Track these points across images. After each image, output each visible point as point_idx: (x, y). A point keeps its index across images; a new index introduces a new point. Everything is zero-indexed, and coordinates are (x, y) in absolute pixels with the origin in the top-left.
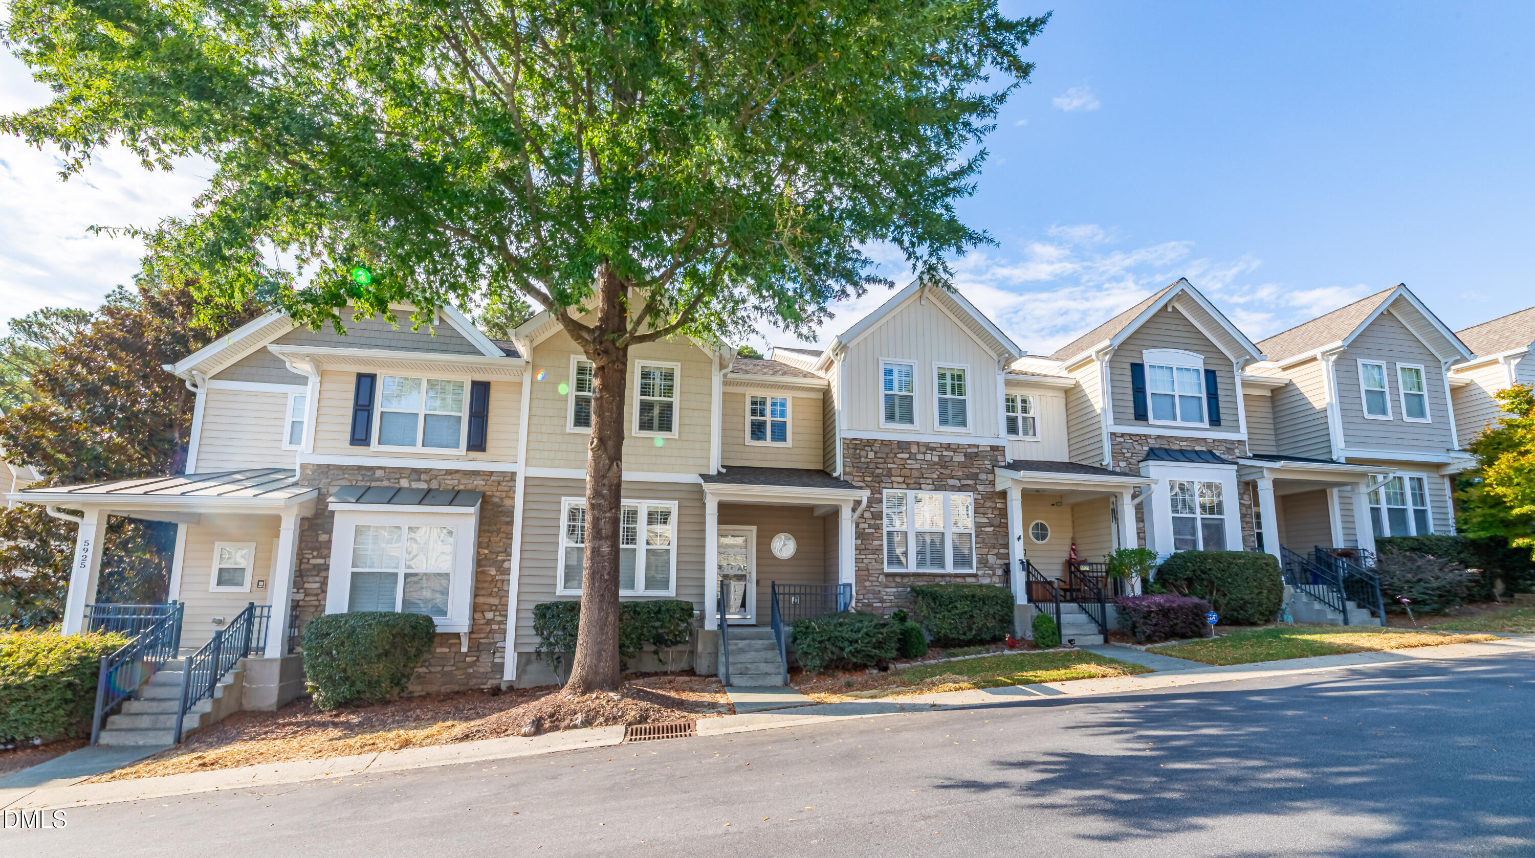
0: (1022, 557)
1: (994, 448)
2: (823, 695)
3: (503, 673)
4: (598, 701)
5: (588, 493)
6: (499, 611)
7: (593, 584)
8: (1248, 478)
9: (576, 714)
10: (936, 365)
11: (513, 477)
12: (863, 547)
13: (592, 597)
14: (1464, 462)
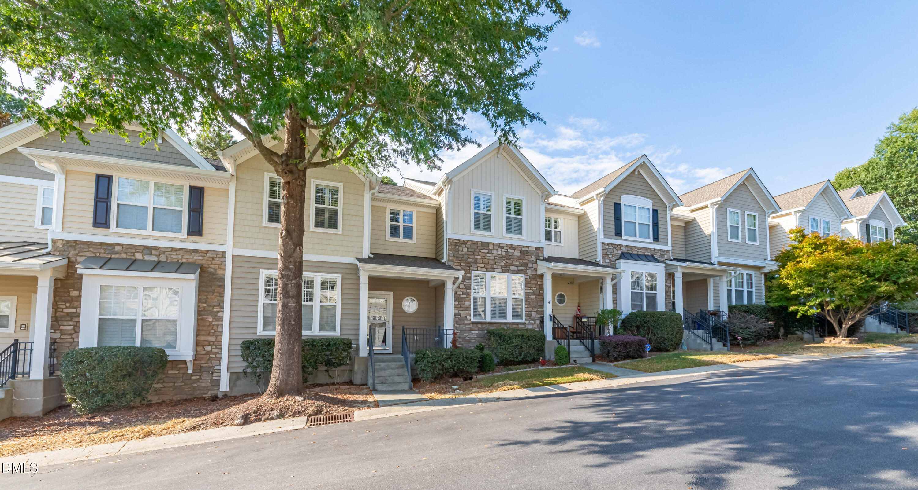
0: (551, 313)
1: (537, 249)
2: (433, 394)
3: (220, 385)
4: (288, 402)
5: (279, 267)
6: (216, 345)
7: (284, 327)
8: (670, 271)
9: (272, 410)
10: (506, 196)
11: (224, 254)
12: (459, 306)
13: (283, 335)
14: (772, 266)
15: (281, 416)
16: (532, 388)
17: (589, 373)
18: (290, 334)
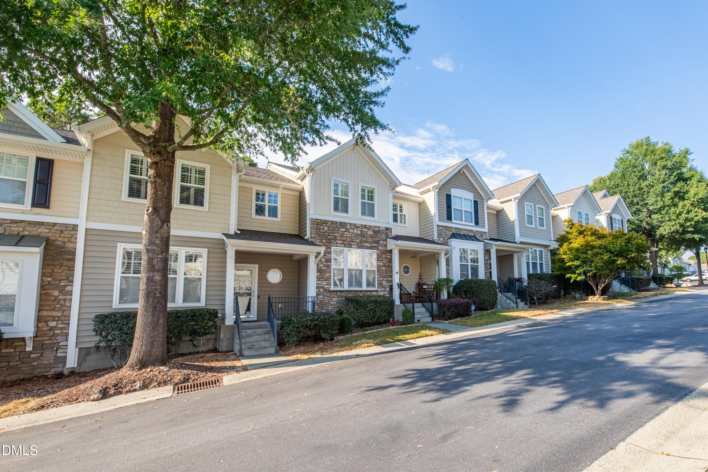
0: (398, 282)
1: (387, 229)
2: (299, 355)
3: (66, 362)
4: (152, 373)
5: (145, 241)
6: (62, 321)
7: (148, 300)
8: (487, 248)
9: (134, 382)
10: (361, 184)
11: (75, 228)
12: (321, 277)
13: (147, 308)
14: (554, 245)
15: (145, 387)
16: (385, 345)
17: (430, 330)
18: (155, 307)
